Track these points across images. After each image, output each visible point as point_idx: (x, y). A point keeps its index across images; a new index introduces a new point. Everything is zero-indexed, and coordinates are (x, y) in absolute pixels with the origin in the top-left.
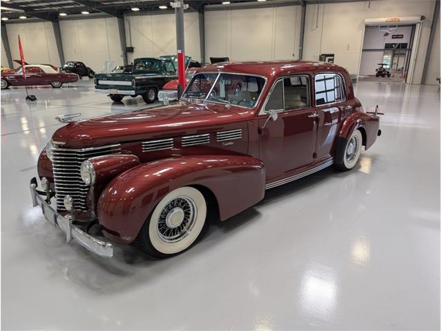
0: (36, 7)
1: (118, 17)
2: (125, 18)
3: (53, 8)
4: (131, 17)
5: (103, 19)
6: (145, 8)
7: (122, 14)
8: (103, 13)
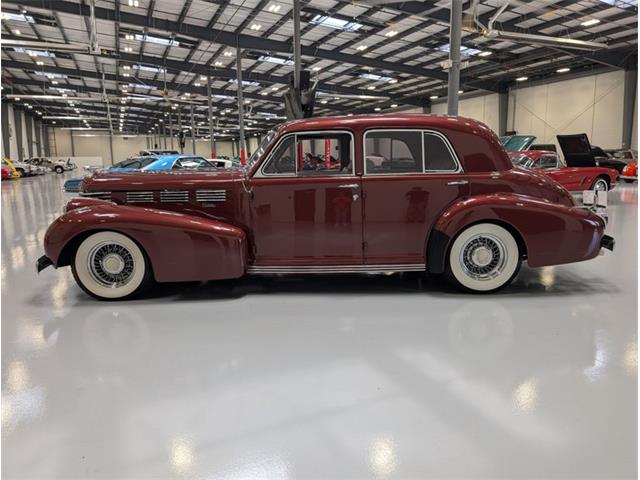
0: (406, 92)
1: (499, 92)
2: (510, 92)
3: (422, 91)
4: (518, 91)
5: (482, 98)
6: (541, 76)
7: (507, 87)
8: (480, 90)
